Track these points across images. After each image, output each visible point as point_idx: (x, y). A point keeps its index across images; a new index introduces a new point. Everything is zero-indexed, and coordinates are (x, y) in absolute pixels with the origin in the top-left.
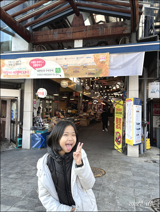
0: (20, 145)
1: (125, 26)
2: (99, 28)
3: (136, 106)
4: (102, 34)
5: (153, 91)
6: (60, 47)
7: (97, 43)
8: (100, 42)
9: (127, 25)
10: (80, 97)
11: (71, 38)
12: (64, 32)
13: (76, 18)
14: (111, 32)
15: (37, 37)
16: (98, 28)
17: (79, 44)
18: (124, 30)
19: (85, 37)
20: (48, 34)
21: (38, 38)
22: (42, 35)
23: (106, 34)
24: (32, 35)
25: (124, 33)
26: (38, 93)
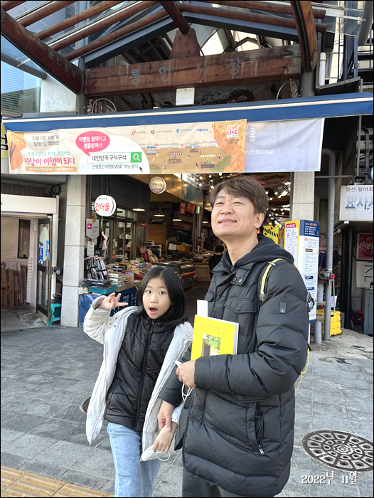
0: (57, 319)
1: (288, 57)
2: (229, 62)
3: (306, 239)
4: (237, 75)
5: (350, 206)
6: (146, 102)
7: (229, 93)
8: (235, 92)
9: (293, 54)
10: (197, 215)
11: (169, 84)
12: (154, 71)
13: (180, 38)
14: (256, 71)
15: (95, 82)
16: (228, 60)
17: (185, 97)
18: (286, 67)
19: (201, 82)
20: (120, 74)
21: (97, 84)
22: (106, 77)
23: (246, 76)
24: (85, 76)
25: (286, 72)
26: (95, 205)
